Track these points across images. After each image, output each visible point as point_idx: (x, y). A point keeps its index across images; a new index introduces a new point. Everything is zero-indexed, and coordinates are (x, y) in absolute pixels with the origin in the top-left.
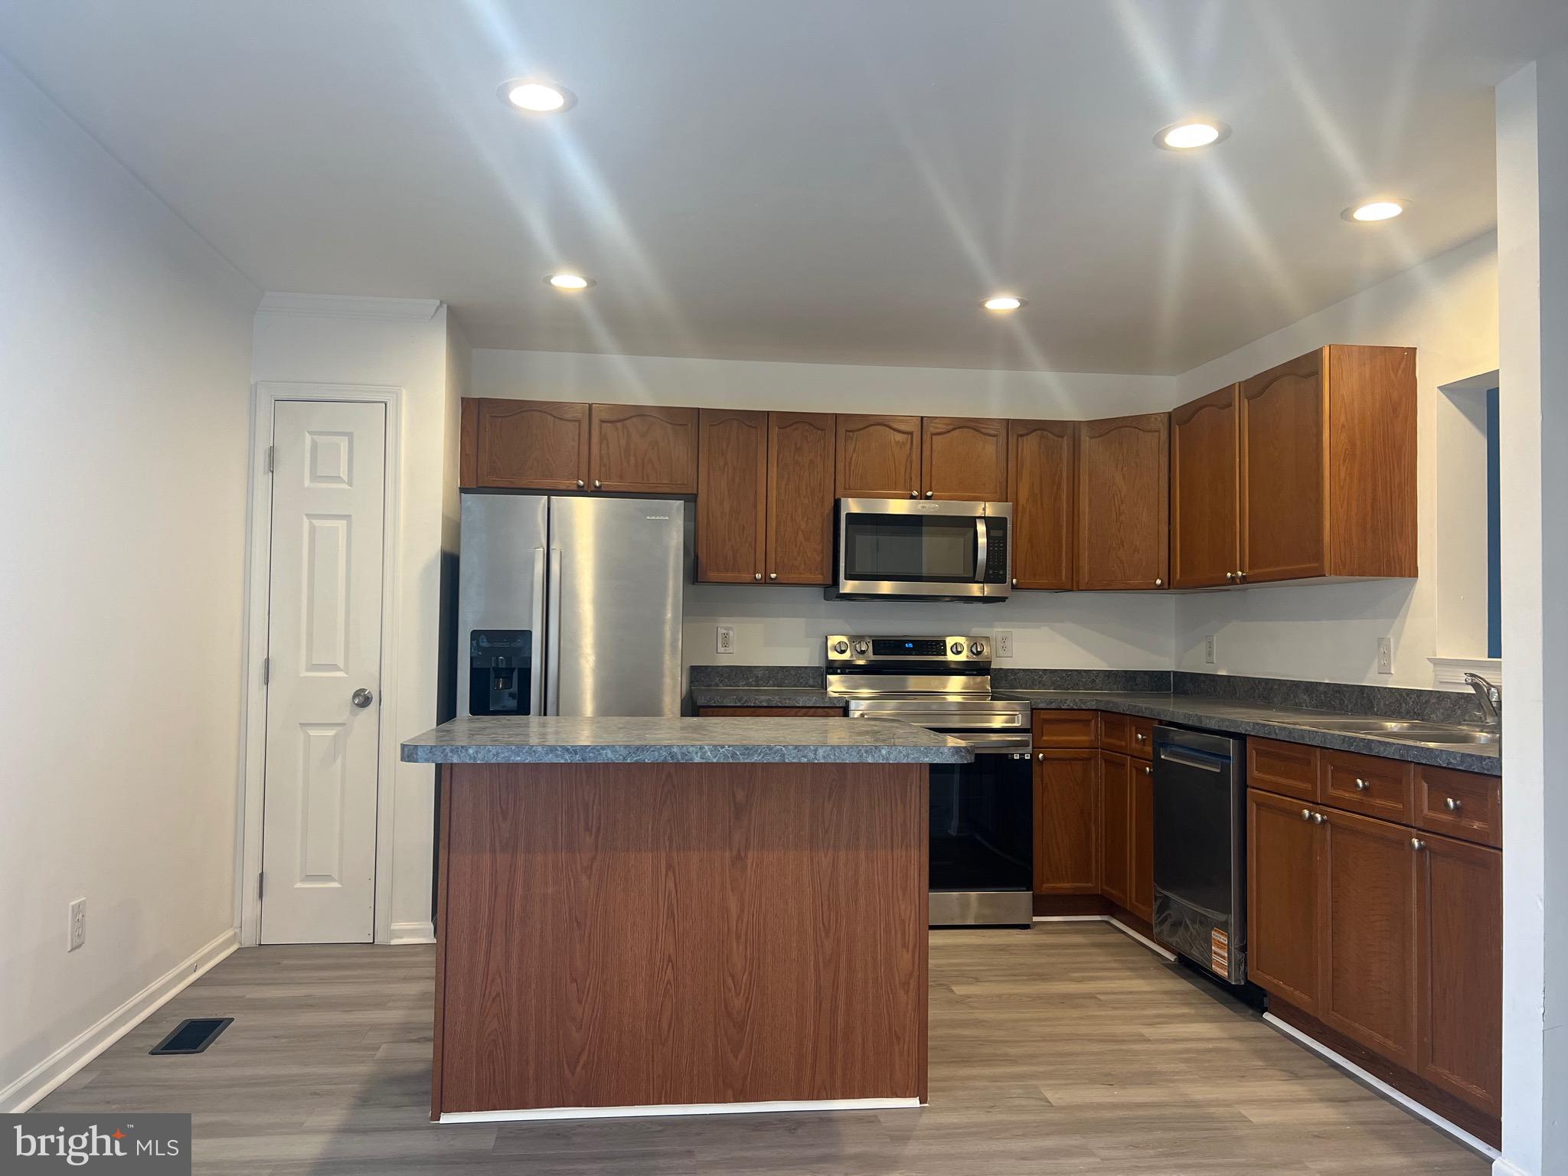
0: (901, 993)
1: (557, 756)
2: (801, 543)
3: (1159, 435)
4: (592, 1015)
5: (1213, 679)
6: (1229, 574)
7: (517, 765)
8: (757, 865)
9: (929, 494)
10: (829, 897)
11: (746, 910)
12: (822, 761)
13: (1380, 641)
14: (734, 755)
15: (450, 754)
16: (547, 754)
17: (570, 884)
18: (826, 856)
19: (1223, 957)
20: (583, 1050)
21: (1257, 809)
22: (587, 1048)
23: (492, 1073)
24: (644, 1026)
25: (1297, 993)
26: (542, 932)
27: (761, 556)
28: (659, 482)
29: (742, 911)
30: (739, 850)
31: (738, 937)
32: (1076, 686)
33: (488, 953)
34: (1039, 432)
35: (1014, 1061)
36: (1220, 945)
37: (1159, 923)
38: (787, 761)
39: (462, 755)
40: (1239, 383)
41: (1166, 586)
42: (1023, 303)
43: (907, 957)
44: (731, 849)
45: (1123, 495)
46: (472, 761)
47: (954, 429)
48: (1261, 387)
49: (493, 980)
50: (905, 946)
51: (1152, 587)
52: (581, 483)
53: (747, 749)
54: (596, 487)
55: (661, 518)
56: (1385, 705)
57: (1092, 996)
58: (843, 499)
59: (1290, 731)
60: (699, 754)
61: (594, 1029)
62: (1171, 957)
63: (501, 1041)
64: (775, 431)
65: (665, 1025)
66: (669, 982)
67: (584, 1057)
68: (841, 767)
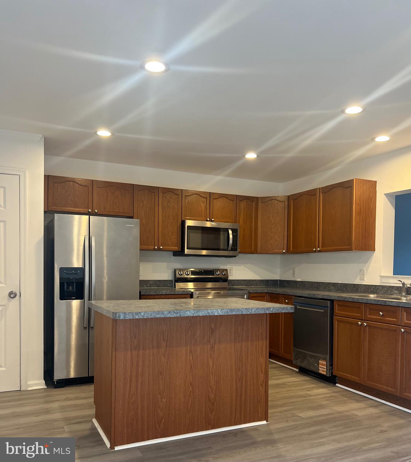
0: (261, 388)
1: (171, 315)
2: (170, 236)
3: (285, 203)
4: (166, 405)
5: (296, 282)
6: (314, 249)
7: (158, 318)
8: (218, 349)
9: (213, 220)
10: (240, 358)
11: (215, 364)
12: (254, 313)
13: (361, 271)
14: (227, 312)
15: (135, 315)
16: (168, 314)
17: (158, 360)
18: (239, 345)
19: (325, 369)
20: (163, 418)
21: (337, 322)
22: (164, 417)
23: (132, 430)
24: (183, 407)
25: (353, 377)
26: (149, 378)
27: (156, 240)
28: (119, 211)
29: (213, 365)
30: (212, 344)
31: (212, 374)
32: (251, 285)
33: (130, 387)
34: (246, 200)
35: (281, 406)
36: (322, 365)
37: (296, 359)
38: (243, 313)
39: (139, 316)
40: (319, 188)
41: (286, 253)
42: (258, 156)
43: (262, 375)
44: (210, 344)
45: (272, 223)
46: (143, 318)
47: (220, 197)
48: (328, 190)
49: (132, 396)
50: (262, 372)
51: (281, 253)
52: (90, 210)
53: (231, 310)
54: (95, 212)
55: (132, 225)
56: (363, 290)
57: (284, 384)
58: (186, 220)
59: (353, 298)
60: (217, 312)
61: (166, 410)
62: (297, 370)
63: (135, 418)
64: (161, 194)
65: (189, 406)
66: (191, 391)
67: (163, 420)
68: (243, 315)
